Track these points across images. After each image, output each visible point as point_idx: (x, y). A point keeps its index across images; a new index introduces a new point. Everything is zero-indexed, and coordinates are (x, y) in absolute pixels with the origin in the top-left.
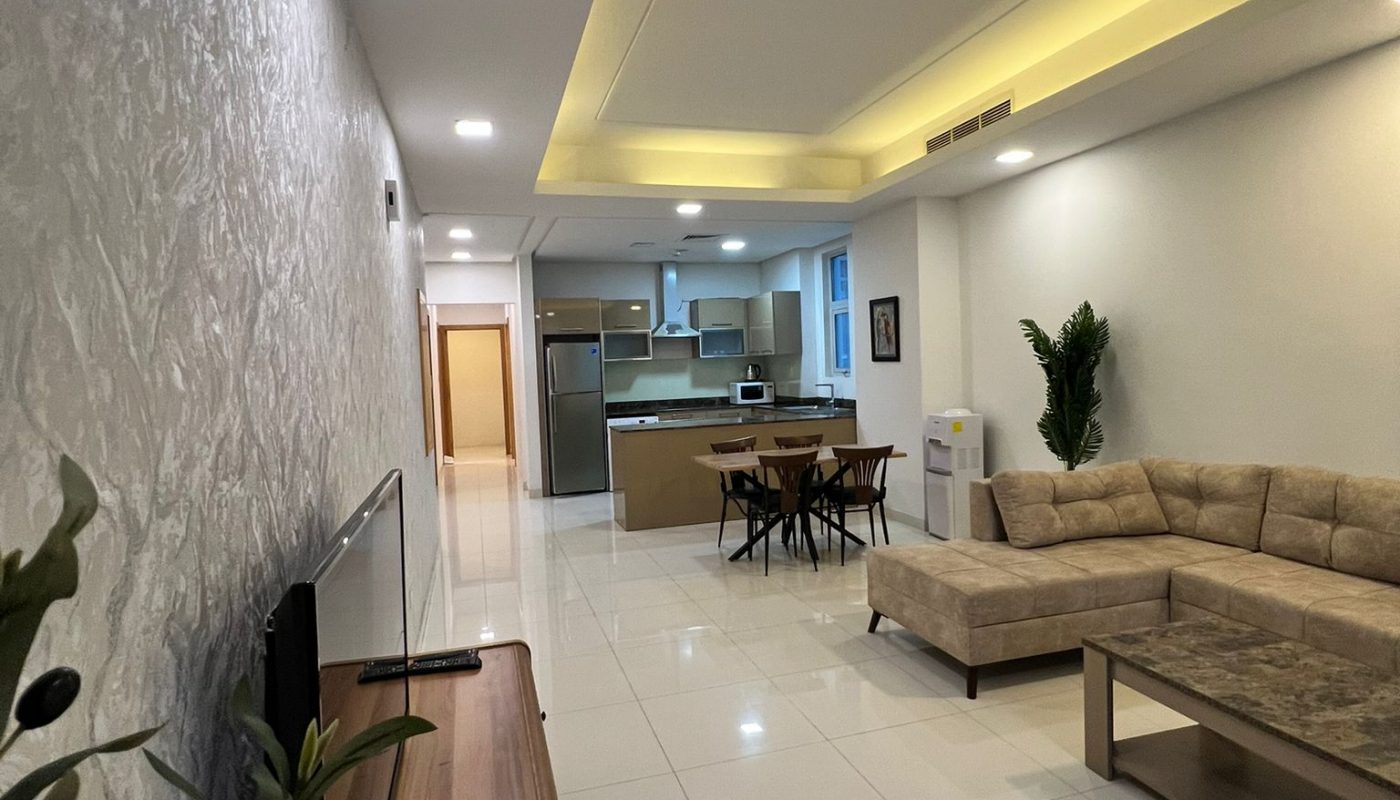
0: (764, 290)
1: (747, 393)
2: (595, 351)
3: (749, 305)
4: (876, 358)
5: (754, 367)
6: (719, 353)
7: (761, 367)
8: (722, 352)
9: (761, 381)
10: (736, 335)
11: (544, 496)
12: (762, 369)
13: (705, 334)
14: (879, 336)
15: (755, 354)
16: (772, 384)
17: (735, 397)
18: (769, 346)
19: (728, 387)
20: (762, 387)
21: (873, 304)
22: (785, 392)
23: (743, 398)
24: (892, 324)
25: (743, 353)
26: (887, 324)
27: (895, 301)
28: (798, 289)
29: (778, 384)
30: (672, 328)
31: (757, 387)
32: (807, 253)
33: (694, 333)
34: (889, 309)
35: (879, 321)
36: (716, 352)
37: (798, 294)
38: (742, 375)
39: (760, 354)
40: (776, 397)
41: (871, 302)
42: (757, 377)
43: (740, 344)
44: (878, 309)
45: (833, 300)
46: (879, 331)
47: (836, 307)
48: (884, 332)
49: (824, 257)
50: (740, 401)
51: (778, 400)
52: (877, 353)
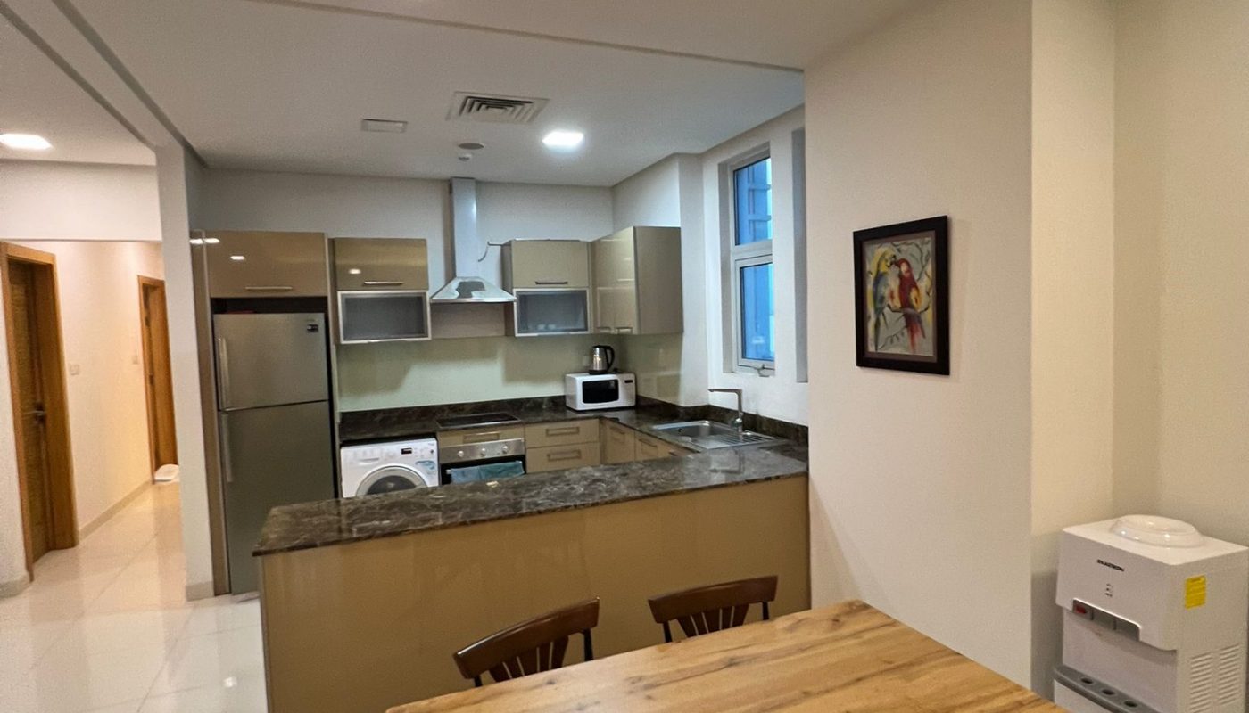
0: (618, 224)
1: (592, 392)
2: (314, 329)
3: (595, 251)
4: (864, 360)
5: (604, 349)
6: (547, 330)
7: (615, 353)
8: (552, 327)
9: (616, 371)
10: (575, 300)
11: (217, 594)
12: (616, 355)
13: (523, 299)
14: (879, 311)
15: (606, 331)
16: (631, 377)
17: (573, 398)
18: (627, 320)
19: (564, 380)
20: (616, 381)
21: (862, 240)
22: (653, 394)
23: (586, 400)
24: (925, 283)
25: (586, 329)
26: (907, 284)
27: (938, 229)
28: (677, 225)
29: (642, 376)
30: (465, 288)
31: (607, 382)
32: (692, 162)
33: (504, 297)
34: (918, 251)
35: (879, 277)
36: (542, 327)
37: (676, 231)
38: (585, 362)
39: (614, 331)
40: (638, 398)
41: (856, 234)
42: (609, 365)
43: (582, 315)
44: (878, 253)
45: (737, 243)
46: (879, 299)
47: (744, 254)
48: (897, 303)
49: (722, 168)
50: (581, 405)
51: (643, 403)
52: (871, 349)
